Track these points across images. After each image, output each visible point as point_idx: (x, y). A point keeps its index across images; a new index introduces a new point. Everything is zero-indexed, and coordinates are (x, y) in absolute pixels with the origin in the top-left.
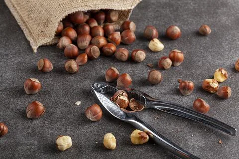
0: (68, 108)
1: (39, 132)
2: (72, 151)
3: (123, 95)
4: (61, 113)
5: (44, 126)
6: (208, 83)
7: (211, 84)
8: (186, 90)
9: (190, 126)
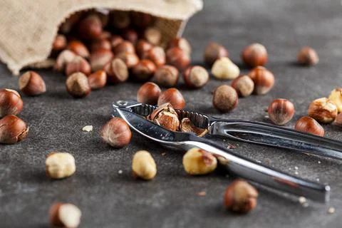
0: (70, 134)
1: (15, 159)
2: (74, 181)
3: (169, 111)
4: (57, 139)
5: (25, 153)
6: (319, 105)
7: (323, 105)
8: (280, 112)
9: (290, 157)
